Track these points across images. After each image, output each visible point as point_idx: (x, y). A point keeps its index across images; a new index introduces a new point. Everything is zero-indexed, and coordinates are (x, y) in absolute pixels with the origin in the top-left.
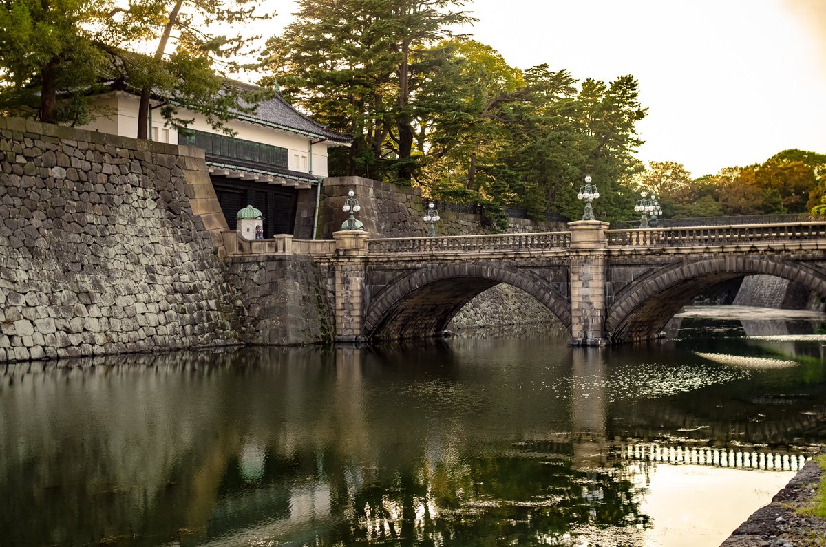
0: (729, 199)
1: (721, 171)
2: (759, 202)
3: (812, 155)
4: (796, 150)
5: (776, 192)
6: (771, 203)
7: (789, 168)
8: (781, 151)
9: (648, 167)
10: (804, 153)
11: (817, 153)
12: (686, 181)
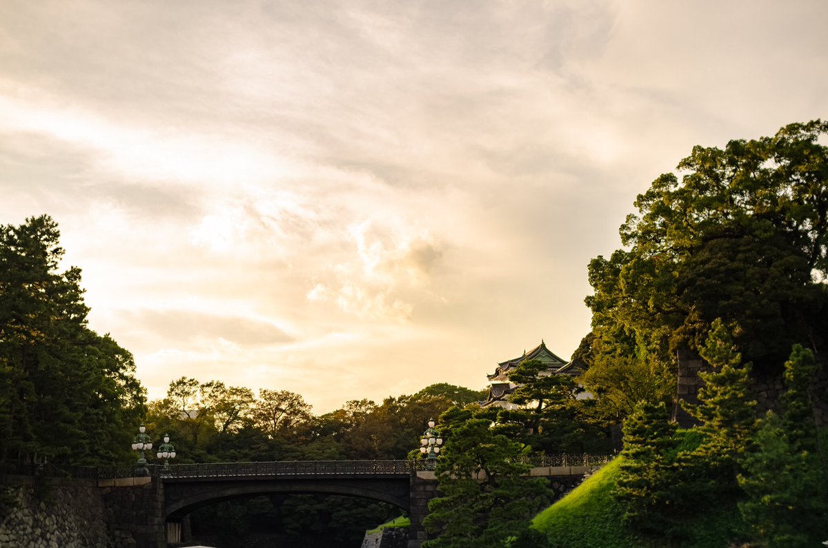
0: (353, 440)
1: (346, 405)
2: (390, 444)
3: (463, 390)
4: (446, 384)
5: (411, 432)
6: (405, 447)
7: (429, 404)
8: (429, 385)
9: (257, 396)
10: (454, 387)
11: (468, 389)
12: (305, 416)
